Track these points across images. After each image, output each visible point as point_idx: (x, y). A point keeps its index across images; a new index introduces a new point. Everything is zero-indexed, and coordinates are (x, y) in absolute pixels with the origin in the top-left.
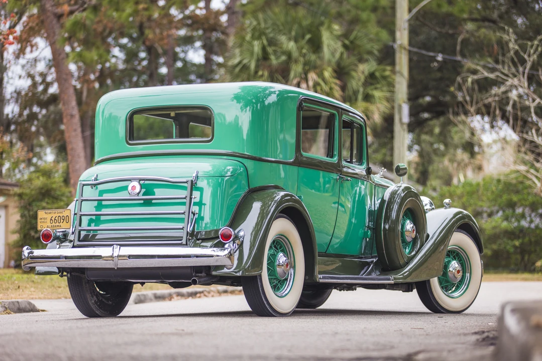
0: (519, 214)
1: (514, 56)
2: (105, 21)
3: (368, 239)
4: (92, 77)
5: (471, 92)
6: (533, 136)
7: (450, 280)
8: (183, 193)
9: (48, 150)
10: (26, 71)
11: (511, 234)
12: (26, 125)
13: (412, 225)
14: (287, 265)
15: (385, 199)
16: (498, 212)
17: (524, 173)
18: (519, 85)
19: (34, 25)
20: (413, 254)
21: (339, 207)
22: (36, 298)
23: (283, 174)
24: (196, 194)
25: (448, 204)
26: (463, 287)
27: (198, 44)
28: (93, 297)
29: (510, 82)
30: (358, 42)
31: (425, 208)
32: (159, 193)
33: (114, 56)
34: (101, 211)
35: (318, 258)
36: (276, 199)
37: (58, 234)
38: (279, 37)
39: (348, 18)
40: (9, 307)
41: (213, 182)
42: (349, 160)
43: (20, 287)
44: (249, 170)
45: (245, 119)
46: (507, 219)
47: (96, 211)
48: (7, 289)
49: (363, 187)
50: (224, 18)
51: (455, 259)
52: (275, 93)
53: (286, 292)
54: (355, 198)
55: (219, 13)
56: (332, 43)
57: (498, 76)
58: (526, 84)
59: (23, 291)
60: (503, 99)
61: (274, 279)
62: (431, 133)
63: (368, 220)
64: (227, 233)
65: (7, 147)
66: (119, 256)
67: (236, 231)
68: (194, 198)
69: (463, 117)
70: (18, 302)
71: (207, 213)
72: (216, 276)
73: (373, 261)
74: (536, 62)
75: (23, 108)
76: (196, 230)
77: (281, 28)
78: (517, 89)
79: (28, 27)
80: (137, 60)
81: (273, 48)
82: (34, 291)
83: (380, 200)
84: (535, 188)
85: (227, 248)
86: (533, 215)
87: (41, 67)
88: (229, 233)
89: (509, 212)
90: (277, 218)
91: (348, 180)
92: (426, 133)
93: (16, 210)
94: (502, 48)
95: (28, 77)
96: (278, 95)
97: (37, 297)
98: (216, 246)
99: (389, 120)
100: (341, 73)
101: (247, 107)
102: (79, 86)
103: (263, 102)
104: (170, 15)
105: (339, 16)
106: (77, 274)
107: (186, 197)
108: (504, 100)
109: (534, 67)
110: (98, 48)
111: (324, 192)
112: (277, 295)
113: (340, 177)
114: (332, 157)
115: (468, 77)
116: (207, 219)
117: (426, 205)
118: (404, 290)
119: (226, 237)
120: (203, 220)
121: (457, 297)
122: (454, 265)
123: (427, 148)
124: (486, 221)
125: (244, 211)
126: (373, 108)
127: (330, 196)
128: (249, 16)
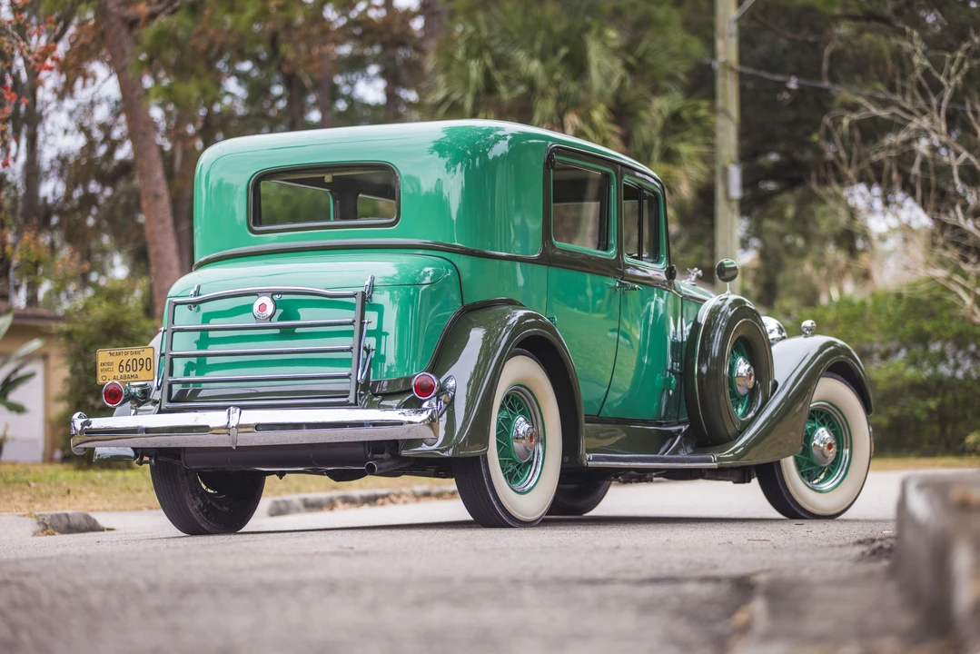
0: (936, 353)
1: (922, 79)
2: (211, 32)
3: (671, 392)
4: (191, 129)
5: (847, 141)
6: (957, 218)
7: (815, 461)
8: (348, 315)
9: (117, 259)
10: (76, 121)
11: (921, 389)
12: (78, 216)
13: (748, 366)
14: (531, 437)
15: (699, 321)
16: (898, 351)
17: (944, 283)
18: (932, 129)
19: (88, 40)
20: (750, 416)
21: (621, 338)
22: (98, 510)
23: (521, 281)
24: (371, 316)
25: (810, 329)
26: (839, 473)
27: (373, 69)
28: (195, 499)
29: (915, 123)
30: (650, 60)
31: (771, 337)
32: (307, 315)
33: (227, 93)
34: (206, 349)
35: (585, 426)
36: (511, 322)
37: (133, 390)
38: (512, 53)
39: (632, 17)
40: (51, 524)
41: (400, 295)
42: (636, 255)
43: (71, 492)
44: (461, 274)
45: (454, 186)
46: (914, 362)
47: (198, 349)
48: (49, 496)
49: (661, 301)
50: (418, 24)
51: (824, 425)
52: (506, 139)
53: (531, 485)
54: (647, 320)
55: (408, 15)
56: (606, 61)
57: (894, 114)
58: (944, 127)
59: (76, 498)
60: (904, 154)
61: (510, 462)
62: (779, 216)
63: (670, 360)
64: (425, 383)
65: (45, 254)
66: (239, 426)
67: (442, 381)
68: (368, 323)
69: (836, 187)
70: (67, 515)
71: (390, 348)
72: (407, 459)
73: (680, 430)
74: (960, 88)
75: (71, 185)
76: (371, 379)
77: (517, 36)
78: (928, 136)
79: (78, 44)
80: (267, 98)
81: (504, 72)
82: (96, 499)
83: (691, 324)
84: (962, 308)
85: (426, 409)
86: (960, 355)
87: (102, 114)
88: (430, 382)
89: (918, 350)
90: (512, 355)
91: (635, 289)
92: (772, 217)
93: (62, 361)
94: (902, 66)
95: (80, 131)
96: (510, 143)
97: (101, 508)
98: (406, 405)
99: (706, 195)
100: (623, 113)
101: (457, 164)
102: (168, 146)
103: (485, 153)
104: (324, 20)
105: (617, 16)
106: (168, 459)
107: (354, 321)
108: (905, 156)
109: (957, 97)
110: (199, 77)
111: (593, 311)
112: (514, 490)
113: (620, 283)
114: (606, 248)
115: (843, 116)
116: (391, 358)
117: (772, 331)
118: (736, 480)
119: (425, 390)
120: (384, 362)
121: (827, 491)
122: (823, 435)
123: (773, 243)
124: (879, 368)
125: (455, 346)
126: (678, 173)
127: (605, 319)
128: (461, 17)
